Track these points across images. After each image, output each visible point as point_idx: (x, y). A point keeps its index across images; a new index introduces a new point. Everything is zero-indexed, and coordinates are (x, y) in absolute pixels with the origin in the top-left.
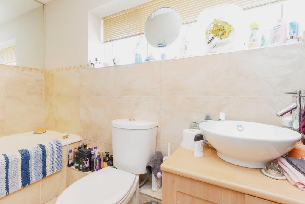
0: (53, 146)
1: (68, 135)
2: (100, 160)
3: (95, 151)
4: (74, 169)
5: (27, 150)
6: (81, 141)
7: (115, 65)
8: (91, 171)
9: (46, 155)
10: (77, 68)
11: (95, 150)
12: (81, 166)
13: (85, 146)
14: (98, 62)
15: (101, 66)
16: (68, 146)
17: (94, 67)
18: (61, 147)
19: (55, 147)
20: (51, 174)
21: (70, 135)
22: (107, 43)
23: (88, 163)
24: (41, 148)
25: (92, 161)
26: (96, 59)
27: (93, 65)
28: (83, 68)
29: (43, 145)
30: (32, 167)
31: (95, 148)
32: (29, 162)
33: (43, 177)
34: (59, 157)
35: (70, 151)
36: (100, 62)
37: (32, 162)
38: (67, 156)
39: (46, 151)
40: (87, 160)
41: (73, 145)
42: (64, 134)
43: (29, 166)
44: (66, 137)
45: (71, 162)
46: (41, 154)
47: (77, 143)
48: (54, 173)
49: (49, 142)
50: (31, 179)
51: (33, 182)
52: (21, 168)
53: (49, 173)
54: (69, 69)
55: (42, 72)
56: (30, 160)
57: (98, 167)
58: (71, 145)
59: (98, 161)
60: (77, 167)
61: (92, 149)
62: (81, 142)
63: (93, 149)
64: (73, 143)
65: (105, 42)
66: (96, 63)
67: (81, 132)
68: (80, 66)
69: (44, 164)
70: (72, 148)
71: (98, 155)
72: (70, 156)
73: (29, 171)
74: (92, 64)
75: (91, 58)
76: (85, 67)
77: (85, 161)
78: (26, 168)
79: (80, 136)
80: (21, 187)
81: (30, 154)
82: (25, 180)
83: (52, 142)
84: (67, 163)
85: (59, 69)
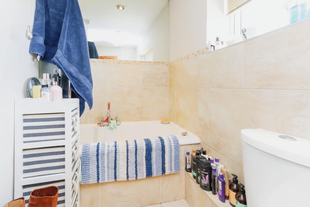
0: (171, 143)
1: (187, 133)
2: (224, 183)
3: (217, 165)
4: (191, 178)
5: (150, 141)
6: (200, 143)
7: (246, 39)
8: (211, 192)
9: (165, 151)
10: (195, 55)
11: (217, 163)
12: (199, 178)
13: (204, 153)
14: (220, 42)
15: (225, 45)
16: (186, 146)
17: (214, 50)
18: (178, 146)
19: (173, 144)
20: (170, 173)
21: (189, 134)
22: (233, 14)
23: (208, 180)
24: (161, 142)
25: (212, 178)
26: (217, 39)
27: (213, 47)
28: (201, 53)
29: (163, 139)
30: (154, 159)
31: (217, 161)
32: (151, 154)
33: (162, 173)
34: (177, 157)
35: (188, 154)
36: (222, 42)
37: (154, 154)
38: (185, 158)
39: (164, 146)
40: (206, 175)
41: (190, 146)
42: (184, 131)
43: (151, 158)
44: (185, 134)
45: (189, 167)
46: (160, 149)
47: (195, 145)
48: (172, 174)
49: (168, 137)
50: (152, 171)
51: (154, 176)
52: (145, 158)
53: (167, 171)
54: (188, 58)
55: (167, 65)
56: (152, 152)
57: (221, 192)
58: (188, 146)
59: (220, 183)
60: (194, 177)
61: (212, 161)
62: (200, 145)
63: (214, 161)
64: (191, 144)
65: (230, 13)
66: (218, 44)
67: (199, 133)
68: (198, 51)
69: (163, 160)
70: (190, 149)
71: (221, 174)
72: (188, 159)
73: (151, 162)
74: (211, 46)
75: (210, 39)
76: (203, 52)
77: (203, 175)
78: (149, 158)
79: (199, 137)
80: (146, 177)
81: (152, 146)
82: (148, 171)
83: (171, 138)
84: (184, 167)
85: (179, 59)
